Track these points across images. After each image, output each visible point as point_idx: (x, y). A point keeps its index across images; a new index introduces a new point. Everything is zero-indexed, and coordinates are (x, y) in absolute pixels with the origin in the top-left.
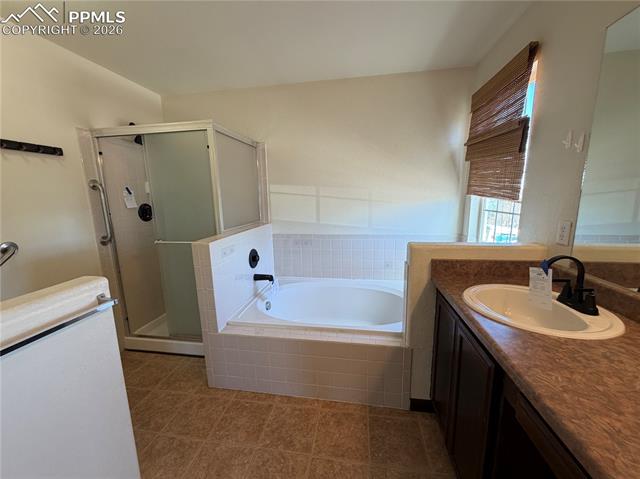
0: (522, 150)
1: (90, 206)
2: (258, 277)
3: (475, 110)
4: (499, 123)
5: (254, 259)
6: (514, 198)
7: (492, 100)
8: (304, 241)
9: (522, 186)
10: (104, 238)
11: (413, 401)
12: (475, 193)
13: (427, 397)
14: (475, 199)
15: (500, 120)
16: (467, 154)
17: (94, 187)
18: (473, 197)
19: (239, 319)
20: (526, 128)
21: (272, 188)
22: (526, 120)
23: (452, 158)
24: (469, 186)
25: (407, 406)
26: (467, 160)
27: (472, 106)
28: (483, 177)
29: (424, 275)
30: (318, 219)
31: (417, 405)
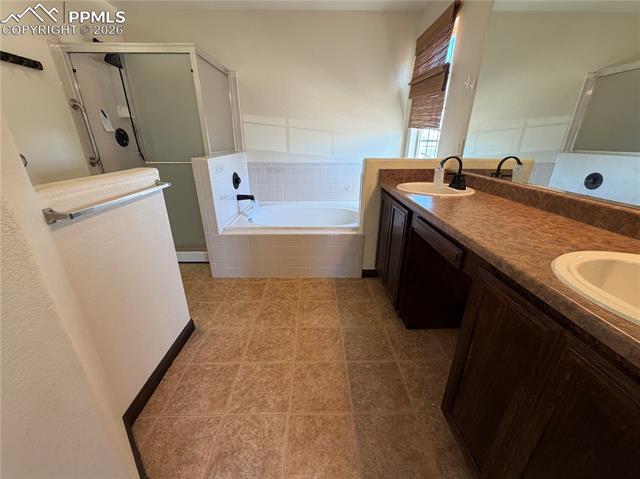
0: (444, 89)
1: (74, 125)
2: (240, 198)
3: (419, 53)
4: (433, 66)
5: (236, 181)
6: (436, 126)
7: (430, 46)
8: (275, 169)
9: (442, 117)
10: (91, 159)
11: (363, 271)
12: (414, 126)
13: (373, 268)
14: (414, 131)
15: (434, 64)
16: (411, 93)
17: (75, 107)
18: (413, 129)
19: (233, 225)
20: (447, 73)
21: (245, 118)
22: (448, 65)
23: (400, 95)
24: (411, 121)
25: (360, 276)
26: (410, 98)
27: (417, 49)
28: (420, 112)
29: (374, 182)
30: (288, 148)
31: (366, 274)
